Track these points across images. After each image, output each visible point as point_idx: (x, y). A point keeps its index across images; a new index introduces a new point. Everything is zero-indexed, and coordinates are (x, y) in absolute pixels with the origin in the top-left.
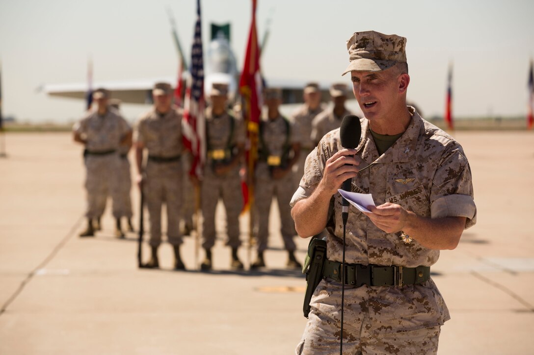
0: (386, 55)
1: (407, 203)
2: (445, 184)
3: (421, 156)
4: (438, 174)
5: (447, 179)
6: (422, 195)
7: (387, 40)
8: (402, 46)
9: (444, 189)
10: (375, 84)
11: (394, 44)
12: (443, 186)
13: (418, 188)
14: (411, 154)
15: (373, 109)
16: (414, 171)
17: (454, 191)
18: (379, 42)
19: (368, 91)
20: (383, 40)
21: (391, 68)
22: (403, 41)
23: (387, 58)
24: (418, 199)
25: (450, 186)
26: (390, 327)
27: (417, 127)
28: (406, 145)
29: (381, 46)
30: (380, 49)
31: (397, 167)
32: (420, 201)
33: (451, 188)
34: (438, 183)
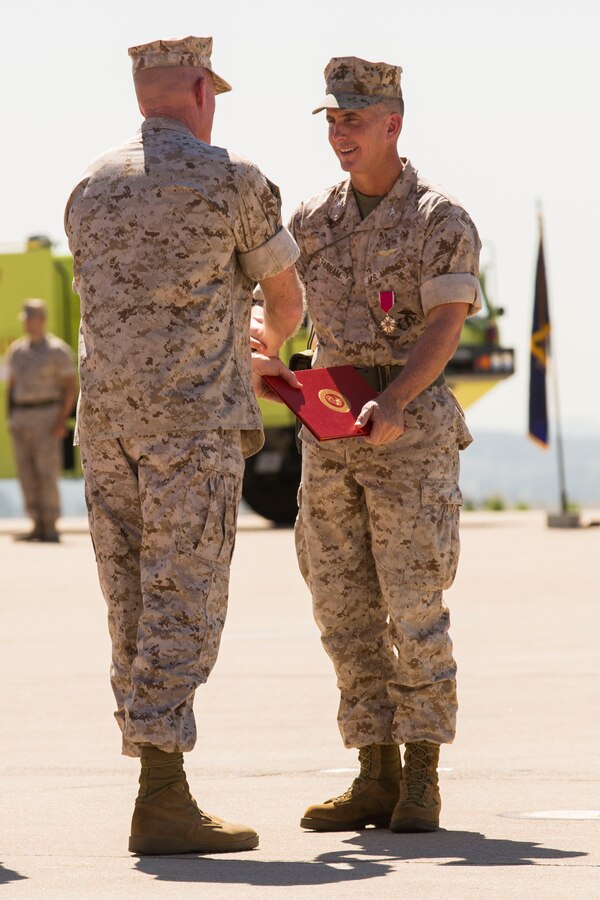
0: (370, 87)
1: (387, 281)
2: (435, 262)
3: (408, 220)
4: (427, 248)
5: (437, 255)
6: (406, 271)
7: (372, 69)
8: (394, 78)
9: (434, 268)
10: (355, 126)
11: (381, 74)
12: (432, 264)
13: (401, 261)
14: (397, 217)
15: (351, 157)
16: (398, 239)
17: (445, 270)
18: (361, 71)
19: (343, 135)
20: (366, 69)
21: (377, 106)
22: (394, 72)
23: (371, 93)
24: (401, 275)
25: (440, 265)
26: (371, 450)
27: (408, 181)
28: (392, 205)
29: (364, 77)
30: (362, 80)
31: (381, 235)
32: (403, 279)
33: (441, 266)
34: (428, 259)
